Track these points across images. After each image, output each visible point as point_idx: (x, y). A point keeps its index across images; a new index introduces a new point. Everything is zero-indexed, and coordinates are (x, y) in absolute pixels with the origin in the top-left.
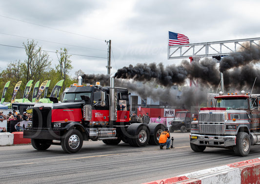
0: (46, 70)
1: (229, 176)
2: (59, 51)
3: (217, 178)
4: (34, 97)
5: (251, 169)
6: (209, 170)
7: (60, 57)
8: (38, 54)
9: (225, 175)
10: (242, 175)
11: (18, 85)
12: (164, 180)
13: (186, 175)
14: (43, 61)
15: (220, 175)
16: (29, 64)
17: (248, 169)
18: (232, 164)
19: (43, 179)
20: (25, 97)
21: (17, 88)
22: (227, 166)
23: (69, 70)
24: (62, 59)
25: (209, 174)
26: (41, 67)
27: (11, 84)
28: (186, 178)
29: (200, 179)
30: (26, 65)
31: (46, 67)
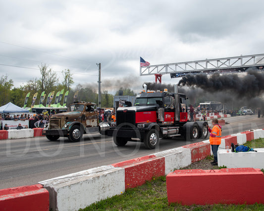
0: (55, 84)
1: (183, 154)
2: (64, 71)
3: (175, 156)
4: (48, 104)
5: (197, 149)
6: (170, 150)
7: (65, 75)
8: (49, 73)
9: (180, 153)
10: (191, 153)
11: (36, 95)
12: (140, 158)
13: (155, 154)
14: (53, 79)
15: (177, 154)
16: (43, 80)
17: (196, 149)
18: (186, 146)
19: (56, 160)
20: (41, 103)
21: (35, 97)
22: (181, 147)
23: (71, 84)
24: (66, 77)
25: (170, 153)
26: (52, 82)
27: (31, 95)
28: (155, 156)
29: (164, 156)
30: (41, 81)
31: (55, 83)
